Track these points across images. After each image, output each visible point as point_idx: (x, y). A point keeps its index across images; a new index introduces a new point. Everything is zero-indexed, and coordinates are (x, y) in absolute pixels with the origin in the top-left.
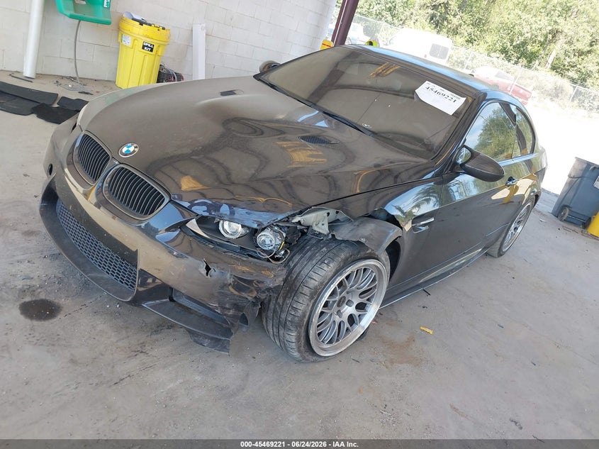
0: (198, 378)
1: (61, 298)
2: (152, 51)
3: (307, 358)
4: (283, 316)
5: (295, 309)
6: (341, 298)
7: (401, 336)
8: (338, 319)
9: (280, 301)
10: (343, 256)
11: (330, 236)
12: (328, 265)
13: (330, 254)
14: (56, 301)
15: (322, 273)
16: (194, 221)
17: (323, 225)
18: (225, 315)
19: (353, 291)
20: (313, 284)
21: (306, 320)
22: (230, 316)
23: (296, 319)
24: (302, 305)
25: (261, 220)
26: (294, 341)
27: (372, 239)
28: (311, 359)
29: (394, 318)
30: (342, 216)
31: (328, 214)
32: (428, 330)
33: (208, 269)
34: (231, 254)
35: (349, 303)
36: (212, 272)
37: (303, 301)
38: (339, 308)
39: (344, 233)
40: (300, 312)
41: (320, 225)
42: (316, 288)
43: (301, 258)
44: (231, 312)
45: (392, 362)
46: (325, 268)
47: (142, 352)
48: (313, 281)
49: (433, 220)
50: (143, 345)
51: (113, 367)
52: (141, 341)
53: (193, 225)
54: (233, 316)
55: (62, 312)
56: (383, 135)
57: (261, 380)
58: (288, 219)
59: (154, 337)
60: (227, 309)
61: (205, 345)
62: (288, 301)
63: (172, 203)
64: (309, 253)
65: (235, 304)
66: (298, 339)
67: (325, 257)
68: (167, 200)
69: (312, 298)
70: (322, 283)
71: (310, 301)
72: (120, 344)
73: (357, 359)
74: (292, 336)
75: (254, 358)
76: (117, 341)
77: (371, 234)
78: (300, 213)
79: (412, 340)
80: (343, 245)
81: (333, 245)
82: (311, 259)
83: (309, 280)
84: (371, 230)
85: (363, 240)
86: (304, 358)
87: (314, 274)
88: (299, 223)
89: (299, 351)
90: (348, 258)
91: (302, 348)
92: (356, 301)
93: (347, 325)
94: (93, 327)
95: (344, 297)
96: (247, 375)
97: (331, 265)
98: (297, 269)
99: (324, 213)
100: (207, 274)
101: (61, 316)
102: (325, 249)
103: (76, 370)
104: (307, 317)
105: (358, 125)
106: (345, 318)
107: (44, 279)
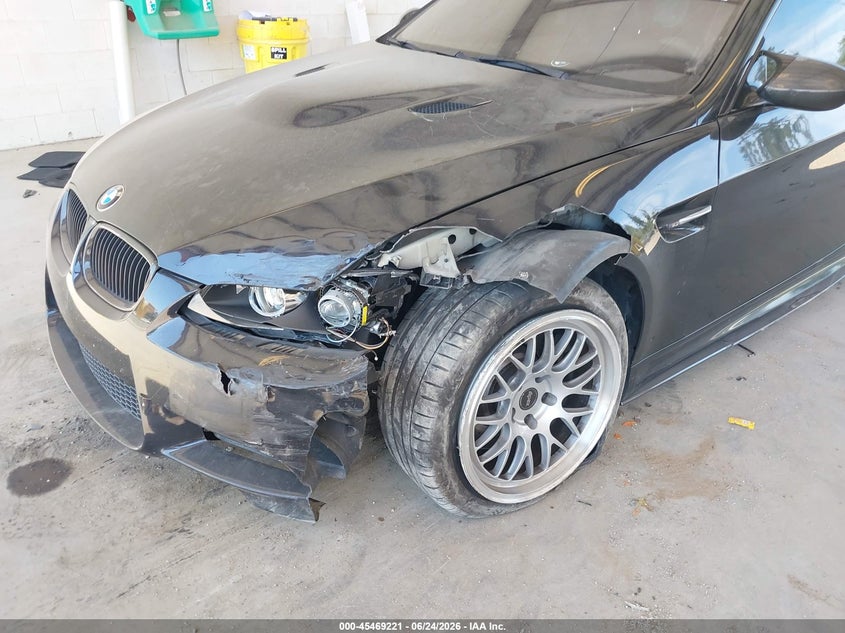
0: (269, 569)
1: (76, 453)
2: (285, 57)
3: (477, 510)
4: (407, 443)
5: (419, 428)
6: (526, 393)
7: (686, 441)
8: (526, 433)
9: (397, 415)
10: (493, 314)
11: (466, 281)
12: (464, 336)
13: (469, 316)
14: (68, 459)
15: (454, 353)
16: (198, 298)
17: (446, 261)
18: (280, 457)
19: (546, 377)
20: (440, 377)
21: (445, 445)
22: (288, 459)
23: (425, 445)
24: (429, 419)
25: (314, 274)
26: (434, 485)
27: (544, 270)
28: (486, 512)
29: (674, 407)
30: (483, 238)
31: (452, 239)
32: (744, 423)
33: (225, 380)
34: (275, 346)
35: (547, 398)
36: (232, 385)
37: (429, 411)
38: (528, 412)
39: (490, 269)
40: (429, 432)
41: (440, 262)
42: (448, 386)
43: (420, 331)
44: (288, 452)
45: (661, 496)
46: (460, 344)
47: (183, 531)
48: (440, 371)
49: (708, 209)
50: (188, 517)
51: (125, 565)
52: (186, 512)
53: (198, 306)
54: (294, 459)
55: (70, 477)
56: (588, 71)
57: (386, 562)
58: (368, 262)
59: (210, 501)
60: (279, 447)
61: (273, 510)
62: (407, 415)
63: (162, 273)
64: (434, 320)
65: (289, 437)
66: (442, 481)
67: (460, 322)
68: (153, 269)
69: (443, 403)
70: (457, 374)
71: (443, 411)
72: (149, 521)
73: (586, 500)
74: (428, 478)
75: (381, 519)
76: (145, 517)
77: (544, 262)
78: (388, 246)
79: (709, 446)
80: (496, 292)
81: (476, 296)
82: (435, 329)
83: (433, 370)
84: (546, 253)
85: (524, 276)
86: (471, 512)
87: (440, 357)
88: (391, 265)
89: (453, 502)
90: (505, 318)
91: (458, 496)
92: (561, 392)
93: (550, 440)
94: (114, 496)
95: (534, 391)
96: (362, 555)
97: (471, 335)
98: (414, 354)
99: (442, 238)
100: (226, 389)
101: (67, 485)
102: (460, 307)
103: (62, 576)
104: (446, 439)
105: (541, 66)
106: (543, 427)
107: (61, 425)
